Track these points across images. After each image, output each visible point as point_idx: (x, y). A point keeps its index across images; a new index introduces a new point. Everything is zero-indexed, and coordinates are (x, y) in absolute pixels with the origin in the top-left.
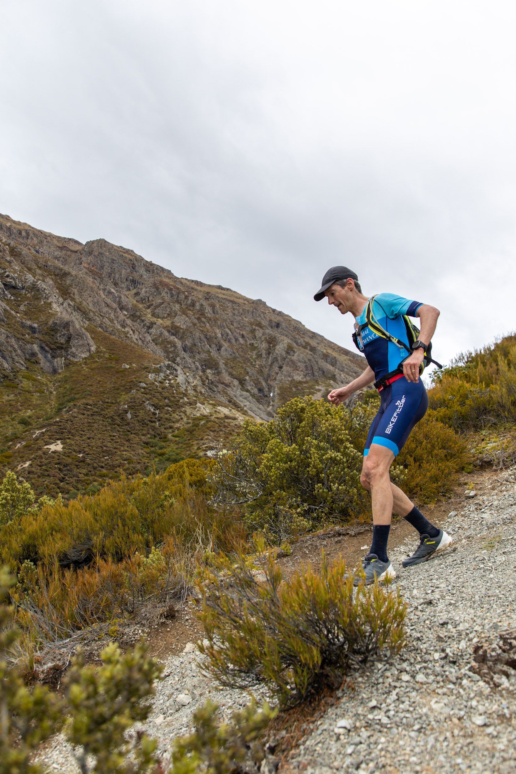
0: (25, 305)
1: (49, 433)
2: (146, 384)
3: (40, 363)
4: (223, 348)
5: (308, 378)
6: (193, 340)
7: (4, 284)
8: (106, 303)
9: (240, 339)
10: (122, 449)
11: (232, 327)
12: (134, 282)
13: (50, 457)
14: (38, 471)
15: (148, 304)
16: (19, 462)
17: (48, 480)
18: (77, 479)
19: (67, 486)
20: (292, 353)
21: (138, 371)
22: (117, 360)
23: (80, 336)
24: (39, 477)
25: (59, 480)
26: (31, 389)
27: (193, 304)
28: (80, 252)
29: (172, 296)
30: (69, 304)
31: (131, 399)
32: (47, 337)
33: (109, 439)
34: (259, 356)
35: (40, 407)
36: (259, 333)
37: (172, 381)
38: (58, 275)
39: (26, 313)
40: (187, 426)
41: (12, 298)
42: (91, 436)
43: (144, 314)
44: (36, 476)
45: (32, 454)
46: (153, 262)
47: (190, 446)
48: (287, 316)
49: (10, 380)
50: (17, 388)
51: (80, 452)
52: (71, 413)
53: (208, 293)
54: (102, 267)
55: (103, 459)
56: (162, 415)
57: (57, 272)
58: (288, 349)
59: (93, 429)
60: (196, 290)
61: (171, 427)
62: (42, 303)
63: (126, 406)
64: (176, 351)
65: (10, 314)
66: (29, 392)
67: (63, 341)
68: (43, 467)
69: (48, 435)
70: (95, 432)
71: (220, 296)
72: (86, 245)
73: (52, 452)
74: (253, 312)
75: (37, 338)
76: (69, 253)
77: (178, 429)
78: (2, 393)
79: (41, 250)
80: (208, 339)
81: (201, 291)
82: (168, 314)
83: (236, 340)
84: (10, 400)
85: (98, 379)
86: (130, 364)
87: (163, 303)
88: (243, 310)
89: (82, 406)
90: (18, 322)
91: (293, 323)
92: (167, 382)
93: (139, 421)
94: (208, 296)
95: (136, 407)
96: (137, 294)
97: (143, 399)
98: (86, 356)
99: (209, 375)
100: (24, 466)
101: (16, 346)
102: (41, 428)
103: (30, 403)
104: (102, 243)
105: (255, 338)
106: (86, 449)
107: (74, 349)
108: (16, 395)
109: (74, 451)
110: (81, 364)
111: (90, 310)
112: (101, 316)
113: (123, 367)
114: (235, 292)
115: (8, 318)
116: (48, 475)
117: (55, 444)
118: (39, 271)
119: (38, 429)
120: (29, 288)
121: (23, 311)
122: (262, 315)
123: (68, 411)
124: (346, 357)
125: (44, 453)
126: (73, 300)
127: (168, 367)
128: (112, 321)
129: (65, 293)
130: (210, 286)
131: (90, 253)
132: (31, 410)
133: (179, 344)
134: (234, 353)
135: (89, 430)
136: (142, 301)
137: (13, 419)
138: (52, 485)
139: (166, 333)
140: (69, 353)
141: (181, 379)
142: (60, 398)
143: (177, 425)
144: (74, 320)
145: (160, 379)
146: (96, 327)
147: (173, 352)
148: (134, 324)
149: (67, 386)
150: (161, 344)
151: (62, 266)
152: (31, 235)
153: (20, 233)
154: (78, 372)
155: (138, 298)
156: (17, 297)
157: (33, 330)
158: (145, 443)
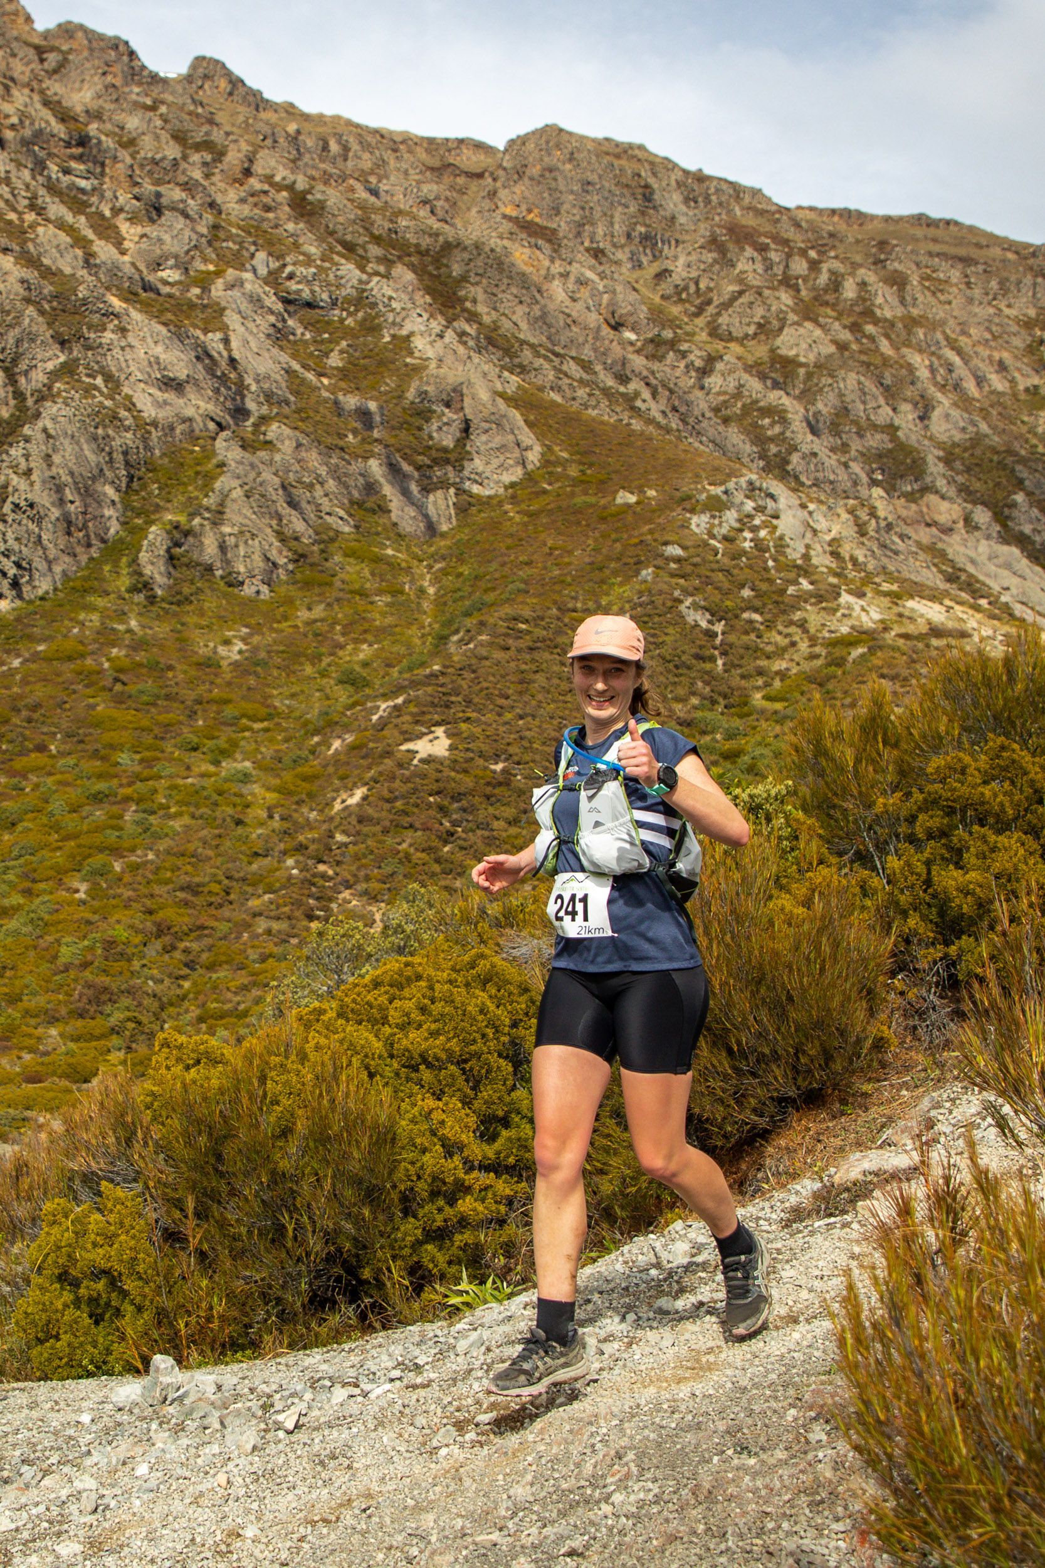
0: (342, 352)
1: (413, 709)
2: (684, 548)
3: (390, 511)
4: (936, 413)
6: (841, 394)
7: (287, 301)
8: (569, 316)
11: (962, 340)
12: (651, 241)
13: (415, 774)
14: (384, 814)
15: (697, 302)
16: (337, 790)
17: (408, 841)
18: (486, 833)
19: (459, 856)
21: (663, 508)
22: (602, 482)
23: (495, 422)
24: (386, 831)
25: (440, 837)
26: (368, 585)
28: (492, 174)
29: (769, 267)
30: (462, 334)
31: (640, 594)
32: (403, 434)
35: (393, 634)
37: (763, 533)
38: (428, 251)
39: (344, 374)
40: (808, 666)
41: (308, 336)
42: (528, 710)
43: (687, 334)
44: (378, 828)
45: (370, 768)
46: (706, 171)
49: (312, 565)
50: (330, 584)
51: (497, 758)
52: (471, 646)
53: (882, 243)
54: (557, 211)
56: (732, 637)
57: (425, 242)
60: (843, 239)
61: (761, 672)
62: (387, 339)
64: (788, 434)
65: (304, 380)
66: (362, 593)
67: (448, 442)
68: (399, 804)
69: (412, 714)
70: (540, 697)
72: (506, 150)
73: (422, 761)
75: (376, 440)
76: (461, 180)
77: (783, 675)
78: (290, 601)
79: (384, 187)
80: (886, 389)
81: (857, 241)
82: (760, 326)
84: (315, 621)
85: (550, 543)
86: (641, 491)
87: (741, 293)
89: (502, 627)
90: (326, 401)
92: (748, 535)
93: (663, 658)
94: (881, 254)
95: (656, 619)
96: (662, 275)
97: (677, 593)
98: (514, 479)
100: (350, 801)
101: (323, 471)
102: (394, 694)
103: (366, 626)
104: (551, 137)
106: (512, 749)
107: (478, 463)
108: (329, 605)
109: (481, 755)
110: (500, 504)
111: (523, 342)
112: (557, 355)
113: (619, 501)
114: (969, 228)
115: (297, 393)
116: (411, 826)
117: (431, 737)
118: (375, 251)
119: (385, 696)
120: (349, 303)
121: (337, 368)
123: (464, 642)
125: (400, 765)
126: (473, 317)
127: (751, 490)
128: (586, 366)
129: (448, 300)
130: (887, 219)
131: (520, 173)
132: (370, 645)
133: (795, 411)
135: (521, 693)
136: (679, 294)
137: (324, 674)
138: (419, 855)
139: (754, 385)
140: (466, 473)
141: (788, 523)
142: (445, 604)
143: (779, 665)
144: (475, 378)
145: (721, 531)
146: (541, 389)
147: (780, 439)
148: (656, 366)
149: (465, 570)
150: (740, 418)
151: (437, 225)
152: (355, 146)
153: (325, 148)
154: (494, 526)
155: (666, 287)
156: (319, 332)
157: (364, 415)
158: (682, 723)
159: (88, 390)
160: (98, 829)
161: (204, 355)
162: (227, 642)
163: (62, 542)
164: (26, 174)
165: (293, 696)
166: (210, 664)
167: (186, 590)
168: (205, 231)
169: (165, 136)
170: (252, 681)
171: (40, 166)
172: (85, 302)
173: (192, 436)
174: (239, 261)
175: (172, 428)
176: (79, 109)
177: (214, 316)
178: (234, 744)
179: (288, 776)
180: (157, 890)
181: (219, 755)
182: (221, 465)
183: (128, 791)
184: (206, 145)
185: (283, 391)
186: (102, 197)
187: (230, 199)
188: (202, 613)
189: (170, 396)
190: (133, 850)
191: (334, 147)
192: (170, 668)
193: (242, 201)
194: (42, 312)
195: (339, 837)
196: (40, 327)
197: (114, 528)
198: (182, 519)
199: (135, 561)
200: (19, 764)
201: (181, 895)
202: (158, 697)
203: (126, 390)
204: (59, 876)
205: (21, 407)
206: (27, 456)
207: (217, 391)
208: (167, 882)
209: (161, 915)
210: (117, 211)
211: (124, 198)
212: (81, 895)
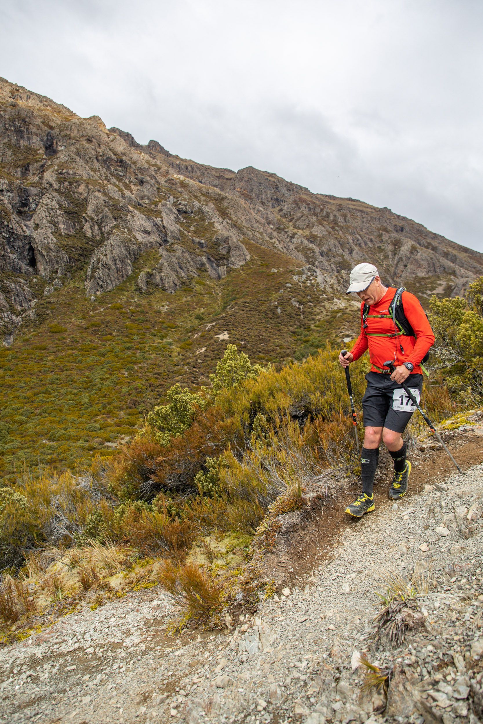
0: (194, 226)
1: (218, 326)
2: (292, 284)
3: (208, 271)
4: (354, 252)
5: (430, 275)
6: (329, 246)
7: (178, 211)
8: (256, 220)
9: (369, 243)
10: (275, 337)
11: (361, 233)
12: (277, 200)
13: (219, 344)
14: (211, 355)
15: (290, 218)
16: (197, 348)
20: (415, 253)
21: (284, 274)
22: (267, 266)
23: (238, 248)
24: (212, 359)
26: (203, 292)
27: (328, 216)
28: (234, 179)
29: (310, 209)
30: (227, 223)
31: (280, 297)
32: (212, 250)
33: (264, 329)
34: (386, 257)
35: (210, 306)
36: (385, 237)
37: (313, 281)
38: (218, 199)
39: (195, 232)
40: (326, 318)
41: (185, 221)
42: (250, 327)
43: (287, 227)
44: (210, 359)
45: (206, 342)
46: (293, 182)
47: (329, 334)
48: (411, 220)
49: (187, 285)
50: (192, 291)
51: (242, 340)
52: (233, 309)
53: (340, 205)
54: (252, 190)
55: (260, 346)
56: (305, 309)
57: (217, 197)
58: (412, 250)
59: (251, 322)
60: (329, 203)
61: (313, 319)
62: (207, 223)
63: (276, 303)
64: (315, 256)
65: (184, 233)
66: (201, 294)
67: (224, 252)
68: (215, 352)
69: (218, 328)
70: (253, 324)
71: (351, 207)
72: (238, 173)
73: (221, 340)
74: (379, 219)
75: (204, 251)
76: (225, 181)
77: (319, 320)
78: (180, 295)
79: (203, 181)
80: (341, 245)
81: (334, 204)
82: (307, 226)
83: (366, 244)
84: (188, 301)
85: (253, 282)
86: (278, 268)
87: (302, 216)
88: (371, 217)
89: (242, 304)
90: (190, 239)
91: (416, 226)
92: (309, 282)
93: (287, 315)
94: (340, 208)
95: (285, 304)
96: (281, 210)
97: (290, 297)
98: (243, 264)
99: (344, 275)
100: (202, 351)
101: (189, 259)
102: (212, 322)
103: (202, 303)
104: (251, 170)
105: (382, 241)
106: (247, 338)
107: (233, 259)
108: (192, 297)
109: (238, 339)
110: (239, 271)
111: (244, 226)
112: (253, 230)
113: (272, 271)
114: (363, 203)
115: (182, 237)
117: (223, 334)
118: (203, 198)
119: (210, 322)
120: (197, 212)
121: (193, 230)
122: (388, 221)
123: (231, 308)
124: (465, 254)
125: (215, 341)
126: (230, 219)
127: (309, 269)
128: (261, 234)
129: (223, 213)
130: (341, 199)
131: (242, 179)
132: (204, 308)
133: (317, 250)
134: (364, 255)
135: (248, 323)
136: (285, 216)
137: (191, 316)
139: (306, 242)
140: (229, 262)
141: (320, 279)
142: (224, 298)
143: (318, 317)
144: (232, 235)
145: (302, 280)
146: (249, 239)
147: (312, 257)
148: (280, 235)
149: (230, 289)
150: (302, 251)
151: (220, 192)
152: (195, 169)
153: (187, 169)
154: (238, 276)
155: (282, 213)
156: (188, 220)
157: (201, 245)
158: (292, 332)
159: (123, 233)
160: (129, 357)
161: (156, 225)
162: (163, 306)
163: (116, 275)
164: (105, 170)
165: (182, 322)
166: (159, 312)
167: (151, 291)
168: (155, 189)
169: (144, 162)
170: (170, 317)
171: (108, 168)
172: (122, 207)
173: (152, 247)
174: (165, 198)
175: (147, 245)
176: (119, 152)
177: (159, 213)
178: (167, 335)
179: (182, 344)
180: (148, 374)
181: (162, 337)
182: (161, 256)
183: (138, 346)
184: (155, 165)
185: (178, 235)
186: (126, 178)
187: (162, 180)
188: (155, 297)
189: (146, 235)
190: (140, 363)
191: (189, 169)
192: (147, 313)
193: (166, 182)
194: (109, 210)
195: (199, 361)
196: (109, 214)
197: (130, 272)
198: (150, 270)
199: (136, 282)
200: (105, 338)
201: (156, 376)
202: (144, 321)
203: (134, 233)
204: (119, 369)
205: (103, 237)
206: (106, 251)
207: (159, 235)
208: (151, 372)
209: (150, 382)
210: (131, 182)
211: (132, 178)
212: (126, 375)
